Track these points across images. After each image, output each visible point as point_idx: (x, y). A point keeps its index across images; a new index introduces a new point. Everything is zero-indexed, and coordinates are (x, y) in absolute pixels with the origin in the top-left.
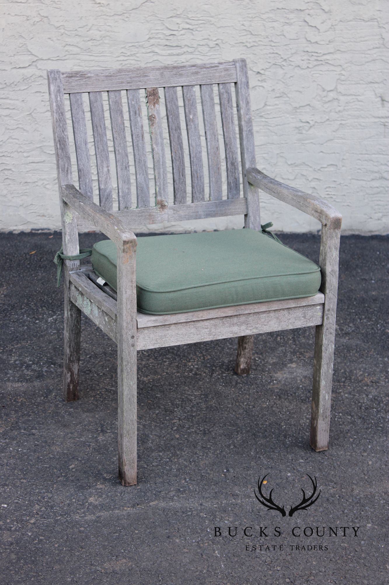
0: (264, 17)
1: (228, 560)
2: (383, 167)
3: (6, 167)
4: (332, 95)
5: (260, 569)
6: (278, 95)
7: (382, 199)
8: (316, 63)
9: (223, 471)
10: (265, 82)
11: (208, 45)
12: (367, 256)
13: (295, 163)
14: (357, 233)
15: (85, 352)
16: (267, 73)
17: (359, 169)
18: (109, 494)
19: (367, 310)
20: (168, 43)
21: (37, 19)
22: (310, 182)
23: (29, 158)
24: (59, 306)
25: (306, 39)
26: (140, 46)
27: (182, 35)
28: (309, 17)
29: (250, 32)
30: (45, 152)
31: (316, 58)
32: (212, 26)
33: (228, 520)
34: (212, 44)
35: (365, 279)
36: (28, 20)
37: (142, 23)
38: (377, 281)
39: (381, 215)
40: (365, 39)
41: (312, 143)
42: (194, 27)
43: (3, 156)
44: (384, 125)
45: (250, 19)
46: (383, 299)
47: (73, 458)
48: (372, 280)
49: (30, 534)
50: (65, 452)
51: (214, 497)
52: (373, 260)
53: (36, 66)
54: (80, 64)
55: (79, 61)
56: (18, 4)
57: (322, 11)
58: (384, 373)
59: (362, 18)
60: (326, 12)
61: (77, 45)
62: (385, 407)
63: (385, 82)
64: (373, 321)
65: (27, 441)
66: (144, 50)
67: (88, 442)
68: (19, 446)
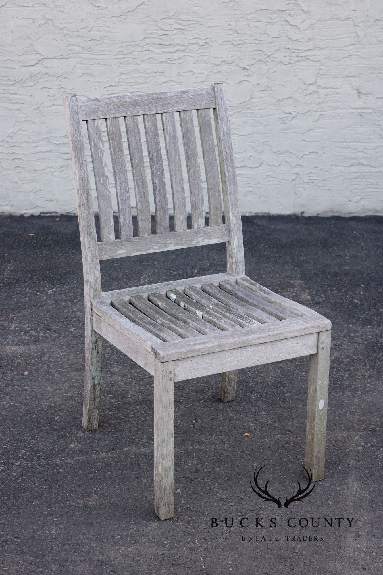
0: (249, 17)
1: (189, 496)
2: (361, 154)
3: (16, 157)
4: (312, 88)
5: (216, 504)
6: (263, 89)
7: (360, 183)
8: (297, 59)
9: (192, 422)
10: (251, 76)
11: (198, 44)
12: (344, 234)
13: (279, 151)
14: (337, 215)
15: (79, 320)
16: (252, 69)
17: (338, 156)
18: (88, 441)
19: (338, 283)
20: (161, 42)
21: (43, 22)
22: (294, 168)
23: (37, 148)
24: (59, 280)
25: (288, 37)
26: (136, 45)
27: (174, 34)
28: (290, 17)
29: (236, 31)
30: (52, 143)
31: (297, 54)
32: (201, 26)
33: (192, 463)
35: (340, 255)
36: (34, 22)
37: (138, 24)
38: (351, 257)
39: (359, 198)
40: (342, 36)
41: (294, 132)
42: (185, 27)
43: (14, 146)
44: (361, 115)
45: (236, 20)
46: (354, 273)
47: (59, 410)
48: (346, 256)
49: (14, 474)
50: (52, 405)
51: (182, 444)
52: (350, 238)
53: (42, 64)
54: (82, 62)
55: (81, 59)
56: (26, 8)
57: (302, 11)
58: (348, 338)
59: (338, 18)
60: (305, 13)
61: (79, 44)
62: (345, 367)
63: (360, 76)
64: (343, 292)
65: (19, 396)
66: (140, 49)
67: (73, 397)
68: (12, 400)
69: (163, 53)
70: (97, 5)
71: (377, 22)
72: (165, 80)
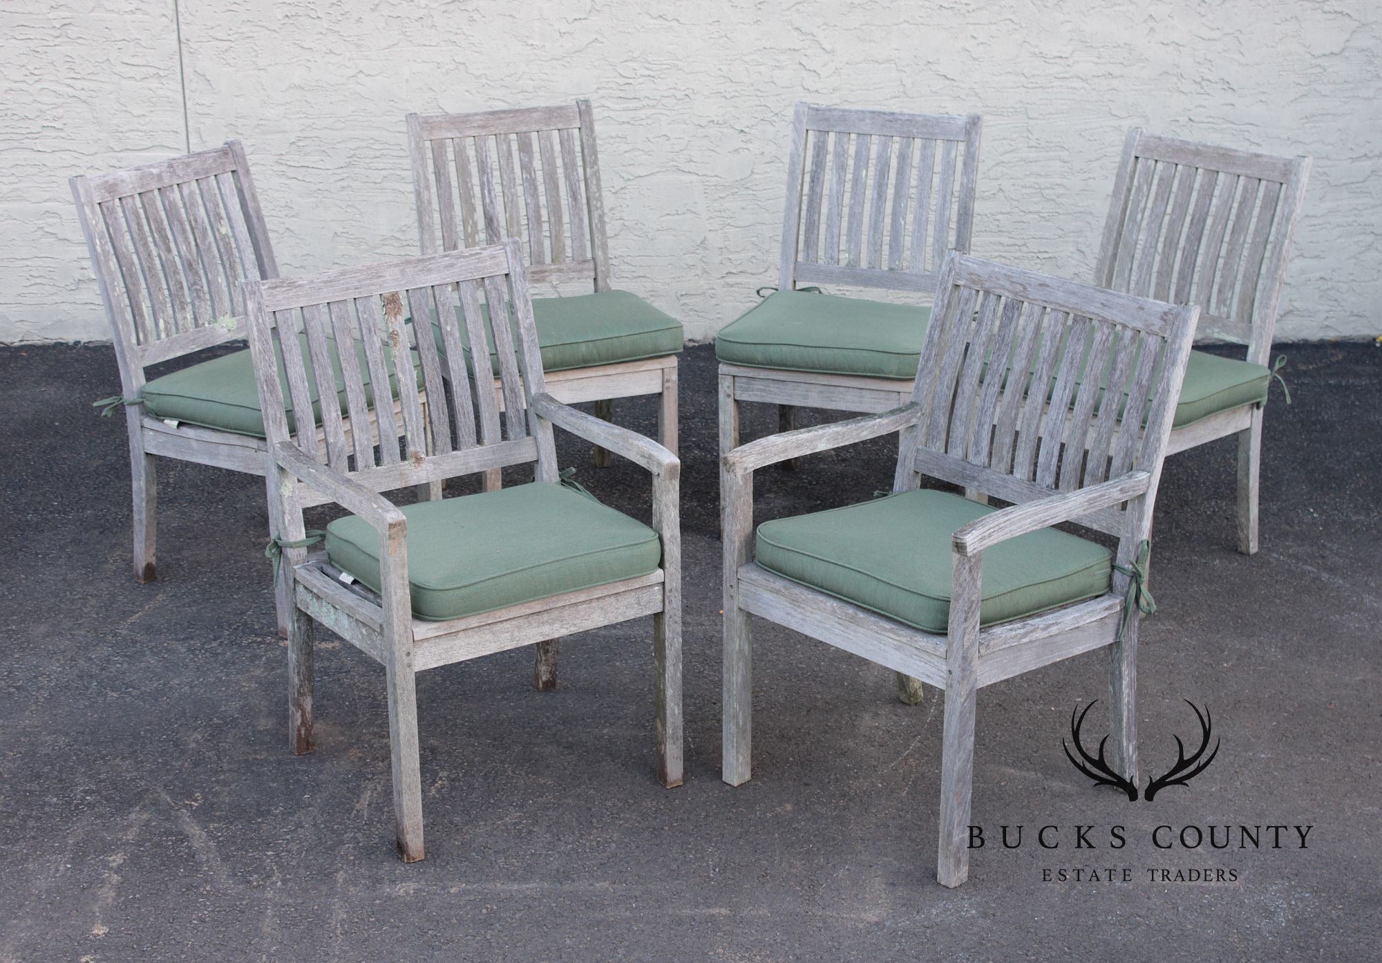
0: (747, 59)
6: (769, 160)
10: (751, 142)
11: (675, 97)
16: (753, 131)
20: (622, 95)
21: (451, 67)
25: (803, 86)
27: (640, 83)
28: (805, 58)
29: (730, 78)
32: (679, 72)
34: (680, 95)
36: (439, 68)
37: (588, 69)
42: (656, 73)
45: (730, 62)
56: (427, 48)
57: (822, 51)
59: (874, 59)
60: (828, 52)
69: (624, 110)
70: (530, 42)
71: (930, 66)
72: (626, 147)
